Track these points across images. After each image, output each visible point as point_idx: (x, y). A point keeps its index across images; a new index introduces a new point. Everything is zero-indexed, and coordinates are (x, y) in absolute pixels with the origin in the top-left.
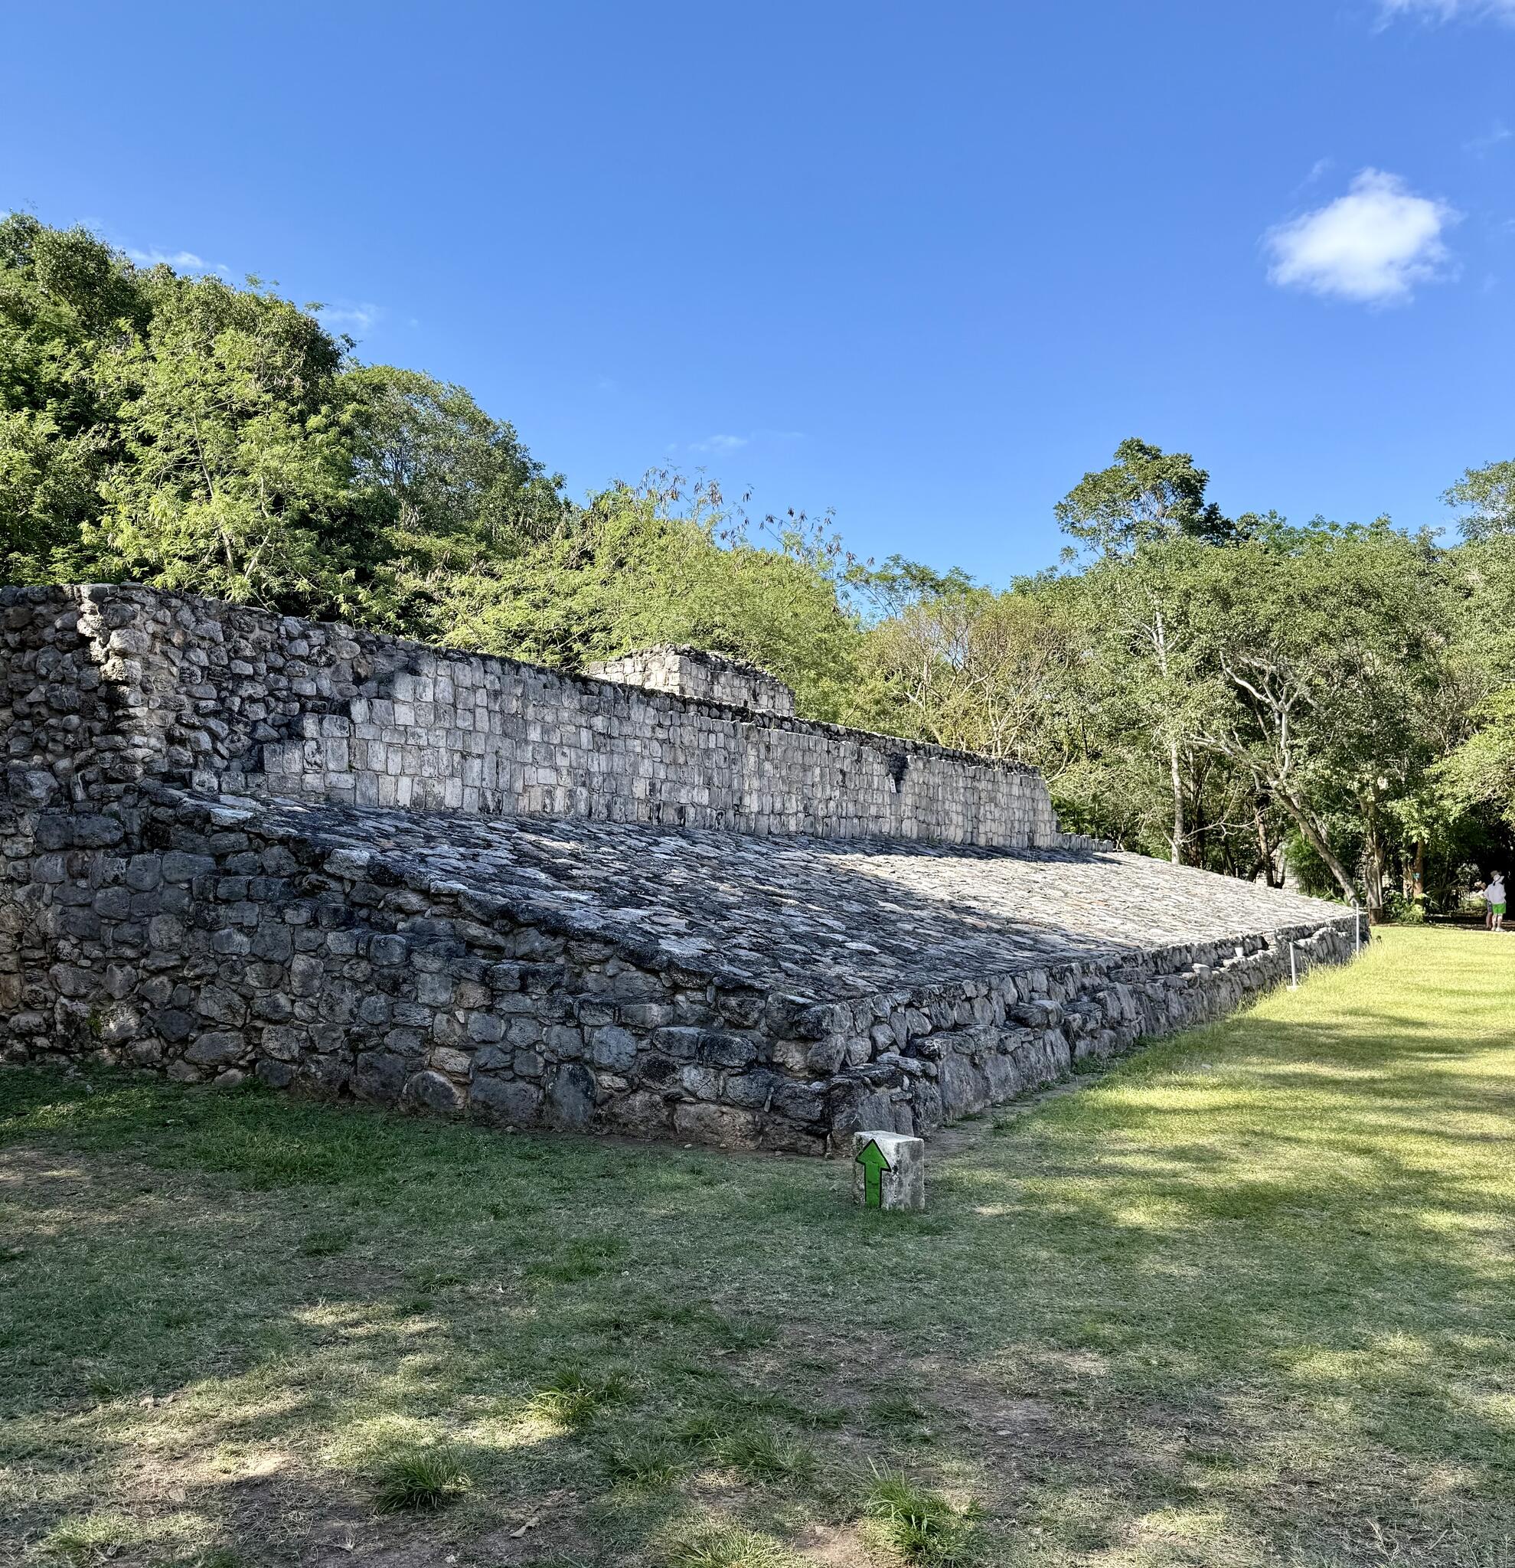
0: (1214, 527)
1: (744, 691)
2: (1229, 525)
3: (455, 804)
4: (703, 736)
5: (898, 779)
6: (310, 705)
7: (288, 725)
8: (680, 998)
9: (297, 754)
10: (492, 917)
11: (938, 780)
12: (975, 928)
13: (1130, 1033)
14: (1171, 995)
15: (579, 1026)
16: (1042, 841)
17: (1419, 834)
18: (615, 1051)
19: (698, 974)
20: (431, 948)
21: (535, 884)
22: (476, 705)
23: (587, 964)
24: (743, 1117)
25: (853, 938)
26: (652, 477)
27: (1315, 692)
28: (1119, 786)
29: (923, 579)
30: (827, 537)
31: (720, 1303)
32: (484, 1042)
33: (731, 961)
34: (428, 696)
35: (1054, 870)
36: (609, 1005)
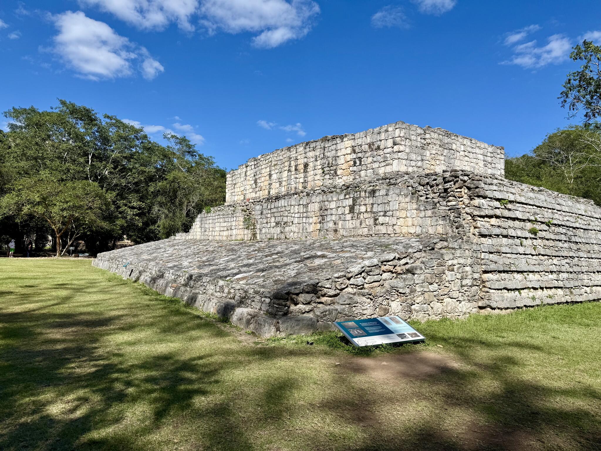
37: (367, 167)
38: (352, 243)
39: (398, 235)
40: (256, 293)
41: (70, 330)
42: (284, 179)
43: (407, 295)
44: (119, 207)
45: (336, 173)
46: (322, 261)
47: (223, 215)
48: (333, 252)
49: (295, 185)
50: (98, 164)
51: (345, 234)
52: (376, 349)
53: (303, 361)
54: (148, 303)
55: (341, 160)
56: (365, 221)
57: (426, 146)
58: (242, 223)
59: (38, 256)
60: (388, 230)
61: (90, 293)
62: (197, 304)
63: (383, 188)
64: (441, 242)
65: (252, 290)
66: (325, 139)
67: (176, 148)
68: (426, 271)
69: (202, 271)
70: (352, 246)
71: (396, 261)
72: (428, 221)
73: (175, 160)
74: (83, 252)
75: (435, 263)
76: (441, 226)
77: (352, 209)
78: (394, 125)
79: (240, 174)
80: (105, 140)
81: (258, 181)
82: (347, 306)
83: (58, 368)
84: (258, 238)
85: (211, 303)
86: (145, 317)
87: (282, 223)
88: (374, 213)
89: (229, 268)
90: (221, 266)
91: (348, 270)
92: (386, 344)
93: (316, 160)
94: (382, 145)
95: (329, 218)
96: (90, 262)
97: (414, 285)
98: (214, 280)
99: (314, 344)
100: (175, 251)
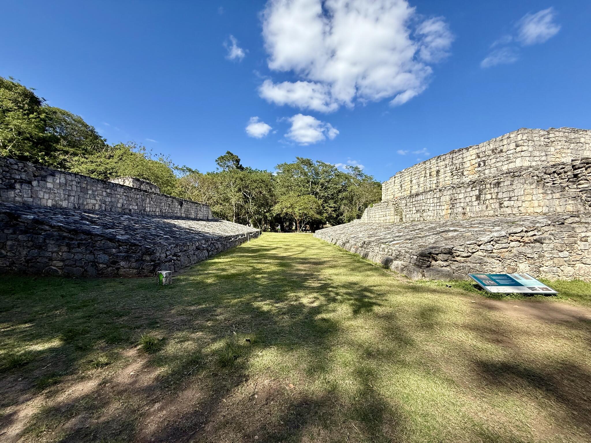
0: (241, 168)
1: (148, 187)
2: (243, 168)
3: (66, 206)
4: (136, 195)
5: (181, 206)
6: (18, 181)
7: (10, 185)
8: (121, 247)
9: (13, 192)
10: (70, 231)
11: (189, 207)
12: (192, 233)
13: (220, 250)
14: (228, 243)
15: (94, 254)
16: (210, 218)
17: (269, 218)
18: (103, 259)
19: (125, 242)
20: (51, 238)
21: (85, 224)
22: (72, 185)
23: (97, 241)
24: (135, 271)
25: (165, 235)
26: (129, 143)
27: (255, 195)
28: (225, 209)
29: (190, 170)
30: (169, 160)
31: (119, 308)
32: (67, 259)
33: (134, 240)
34: (58, 181)
35: (210, 223)
36: (102, 250)
37: (491, 166)
38: (479, 221)
39: (524, 214)
40: (407, 252)
41: (307, 265)
42: (421, 182)
43: (535, 259)
44: (324, 207)
45: (463, 174)
46: (455, 234)
47: (381, 208)
48: (464, 228)
49: (430, 186)
50: (314, 186)
51: (472, 215)
52: (507, 295)
53: (445, 297)
54: (342, 255)
55: (468, 164)
56: (491, 206)
57: (550, 144)
58: (393, 212)
59: (290, 232)
60: (513, 211)
61: (314, 249)
62: (369, 258)
63: (508, 180)
64: (572, 218)
65: (404, 251)
66: (453, 152)
67: (352, 173)
68: (555, 241)
69: (370, 239)
70: (480, 223)
71: (523, 234)
72: (557, 202)
73: (352, 180)
74: (309, 230)
75: (565, 235)
76: (571, 205)
77: (478, 198)
78: (516, 132)
79: (391, 183)
80: (317, 174)
81: (403, 185)
82: (478, 264)
83: (304, 282)
84: (404, 220)
85: (377, 258)
86: (340, 262)
87: (421, 211)
88: (499, 199)
89: (387, 238)
90: (382, 237)
91: (478, 239)
92: (517, 293)
93: (446, 167)
94: (505, 149)
95: (458, 205)
96: (312, 235)
97: (543, 252)
98: (378, 244)
99: (452, 287)
100: (354, 229)
